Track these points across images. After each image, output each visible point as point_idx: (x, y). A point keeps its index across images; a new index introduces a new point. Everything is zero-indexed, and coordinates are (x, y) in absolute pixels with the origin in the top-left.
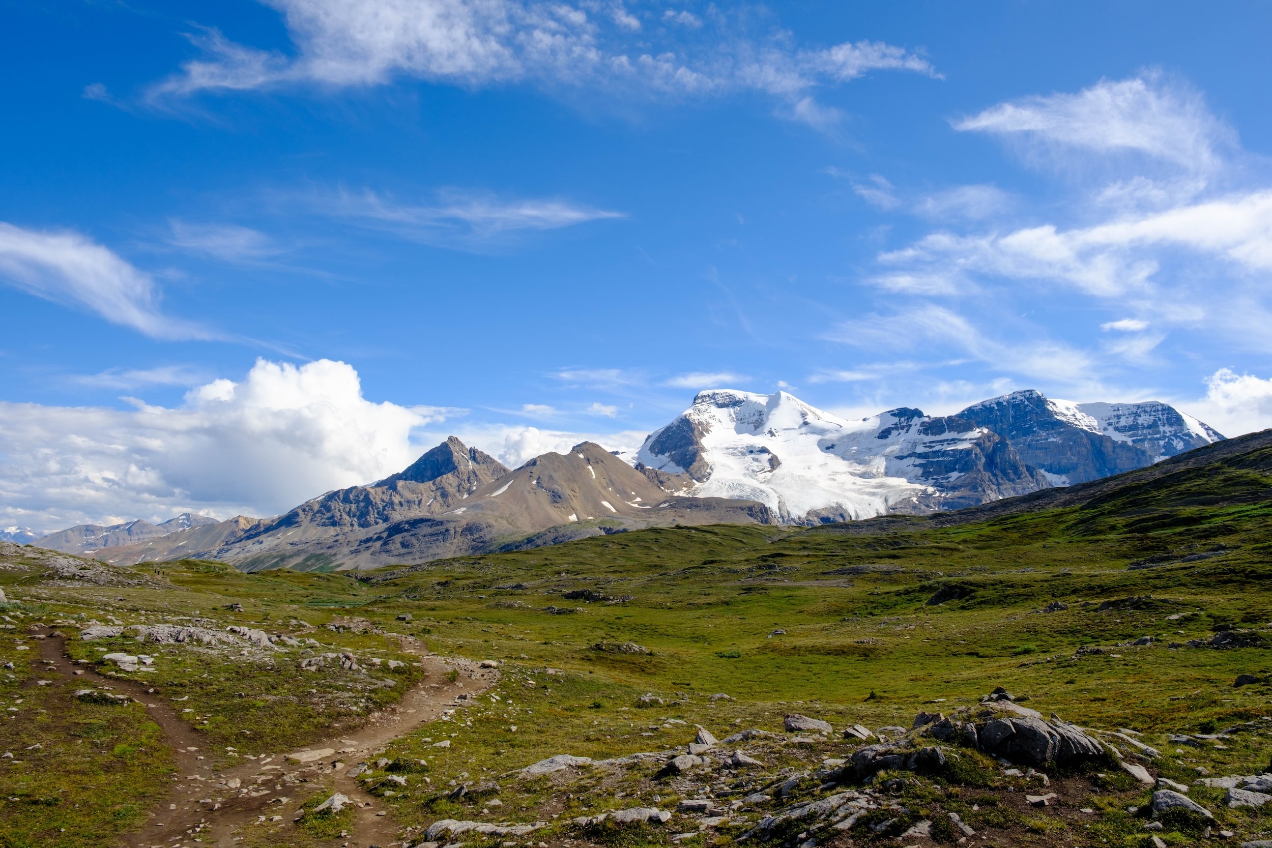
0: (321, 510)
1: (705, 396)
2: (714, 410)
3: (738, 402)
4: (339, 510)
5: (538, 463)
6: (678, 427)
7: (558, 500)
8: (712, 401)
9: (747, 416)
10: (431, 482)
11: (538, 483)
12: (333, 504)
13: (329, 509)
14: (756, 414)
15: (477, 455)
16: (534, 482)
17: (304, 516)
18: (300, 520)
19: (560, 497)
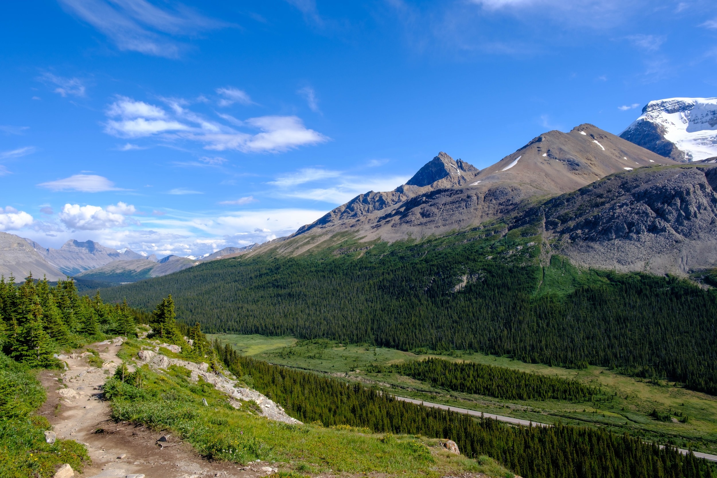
0: (347, 211)
1: (654, 105)
2: (665, 115)
3: (688, 106)
4: (360, 210)
5: (543, 139)
6: (636, 130)
7: (577, 167)
8: (662, 108)
9: (700, 117)
10: (430, 186)
11: (549, 155)
12: (355, 206)
13: (352, 210)
14: (709, 113)
15: (463, 165)
16: (545, 155)
17: (334, 216)
18: (332, 219)
19: (578, 165)
